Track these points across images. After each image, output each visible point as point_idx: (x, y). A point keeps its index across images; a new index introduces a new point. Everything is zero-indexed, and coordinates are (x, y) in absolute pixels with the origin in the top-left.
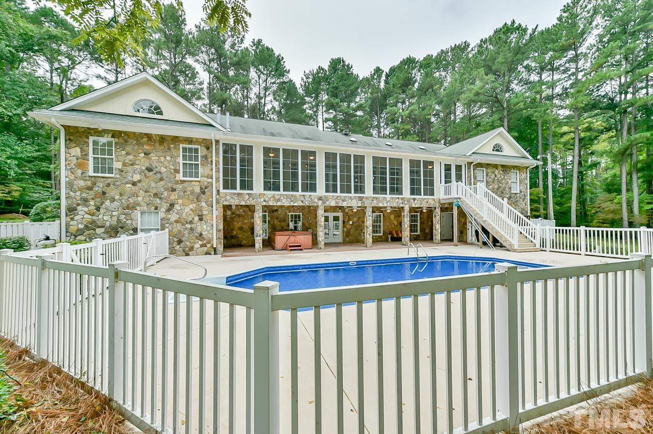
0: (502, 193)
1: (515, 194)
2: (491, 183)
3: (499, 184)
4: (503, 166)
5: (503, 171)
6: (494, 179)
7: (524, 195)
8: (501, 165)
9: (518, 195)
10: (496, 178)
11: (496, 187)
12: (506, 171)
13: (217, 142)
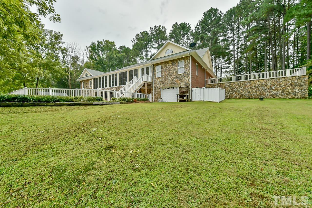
0: (171, 76)
1: (180, 74)
2: (164, 72)
3: (169, 71)
4: (171, 61)
5: (172, 63)
6: (166, 69)
7: (188, 74)
8: (170, 60)
9: (183, 75)
10: (167, 69)
11: (167, 73)
12: (174, 62)
13: (93, 78)
